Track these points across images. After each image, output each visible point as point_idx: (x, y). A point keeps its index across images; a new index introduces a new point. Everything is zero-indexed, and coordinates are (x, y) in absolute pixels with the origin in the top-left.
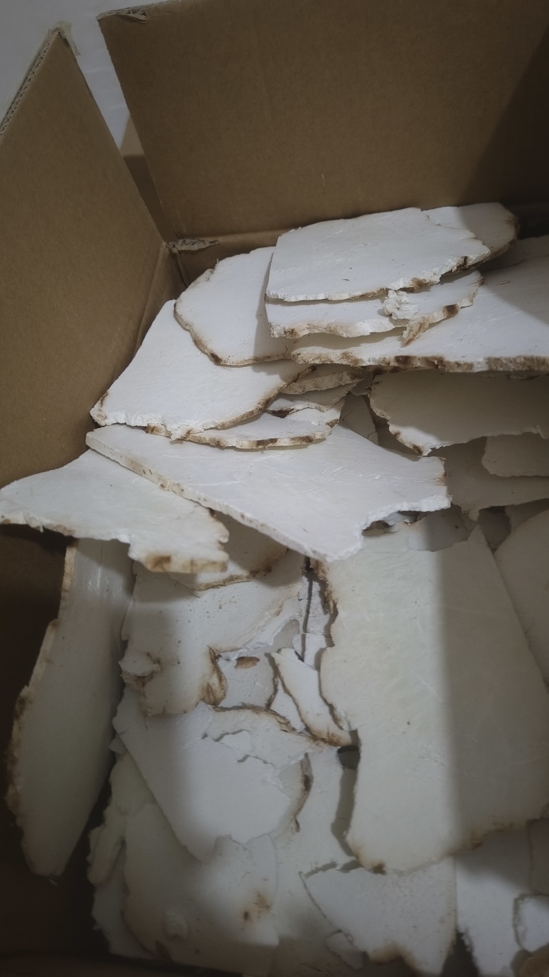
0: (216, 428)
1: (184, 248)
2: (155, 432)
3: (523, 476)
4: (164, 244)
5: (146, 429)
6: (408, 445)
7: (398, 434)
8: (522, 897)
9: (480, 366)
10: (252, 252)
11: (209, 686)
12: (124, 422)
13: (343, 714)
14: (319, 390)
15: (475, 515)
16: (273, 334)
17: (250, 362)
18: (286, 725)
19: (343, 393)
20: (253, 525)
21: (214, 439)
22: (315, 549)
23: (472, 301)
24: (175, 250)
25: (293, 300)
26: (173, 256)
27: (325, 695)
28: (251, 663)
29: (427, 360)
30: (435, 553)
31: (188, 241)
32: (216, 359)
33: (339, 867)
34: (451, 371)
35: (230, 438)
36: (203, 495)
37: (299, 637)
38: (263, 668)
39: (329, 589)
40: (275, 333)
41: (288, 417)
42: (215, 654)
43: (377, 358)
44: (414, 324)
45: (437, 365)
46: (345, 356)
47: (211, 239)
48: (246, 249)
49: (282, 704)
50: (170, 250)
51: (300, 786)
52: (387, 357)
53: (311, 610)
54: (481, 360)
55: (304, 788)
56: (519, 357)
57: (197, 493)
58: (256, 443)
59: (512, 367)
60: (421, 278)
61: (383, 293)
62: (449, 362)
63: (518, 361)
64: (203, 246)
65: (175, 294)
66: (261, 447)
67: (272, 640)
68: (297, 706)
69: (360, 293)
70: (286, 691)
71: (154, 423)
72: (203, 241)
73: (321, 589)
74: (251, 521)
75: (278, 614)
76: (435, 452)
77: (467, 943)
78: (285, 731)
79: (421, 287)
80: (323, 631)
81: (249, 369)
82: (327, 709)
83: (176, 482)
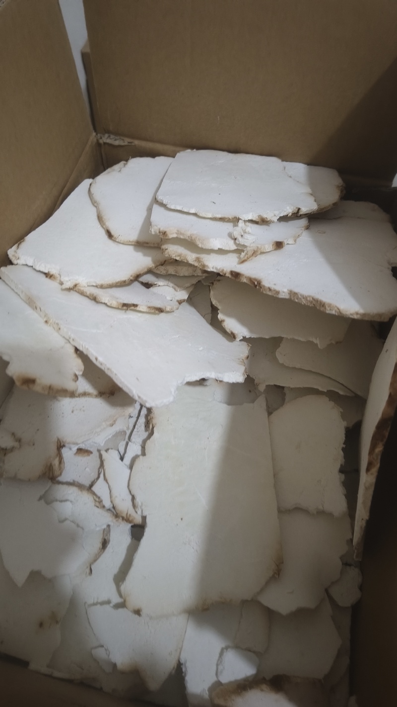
0: (96, 286)
1: (108, 141)
2: (52, 278)
3: (301, 369)
4: (94, 134)
5: (47, 275)
6: (228, 331)
7: (223, 321)
8: (227, 648)
9: (284, 294)
10: (157, 158)
11: (51, 465)
12: (31, 265)
13: (140, 504)
14: (178, 275)
15: (262, 388)
16: (151, 231)
17: (133, 243)
18: (99, 503)
19: (194, 281)
20: (102, 367)
21: (93, 295)
22: (140, 395)
23: (295, 241)
24: (101, 141)
25: (173, 207)
26: (99, 145)
27: (131, 487)
28: (86, 454)
29: (250, 279)
30: (230, 407)
31: (112, 136)
32: (110, 235)
33: (111, 605)
34: (264, 292)
35: (105, 296)
36: (73, 336)
37: (124, 443)
38: (93, 460)
39: (152, 415)
40: (152, 230)
41: (151, 289)
42: (61, 444)
43: (218, 268)
44: (250, 250)
45: (256, 286)
46: (198, 260)
47: (130, 140)
48: (153, 154)
49: (100, 488)
50: (97, 140)
51: (99, 545)
52: (225, 270)
53: (136, 426)
54: (285, 290)
55: (101, 547)
56: (309, 296)
57: (69, 334)
58: (122, 304)
59: (304, 302)
60: (265, 216)
61: (236, 220)
62: (264, 286)
63: (308, 299)
64: (122, 143)
65: (94, 174)
66: (125, 308)
67: (104, 442)
68: (110, 492)
69: (219, 216)
70: (105, 479)
71: (53, 271)
72: (123, 140)
73: (147, 413)
74: (101, 364)
75: (112, 425)
76: (244, 339)
77: (184, 670)
78: (98, 507)
79: (263, 222)
80: (141, 443)
81: (131, 248)
82: (130, 497)
83: (56, 322)
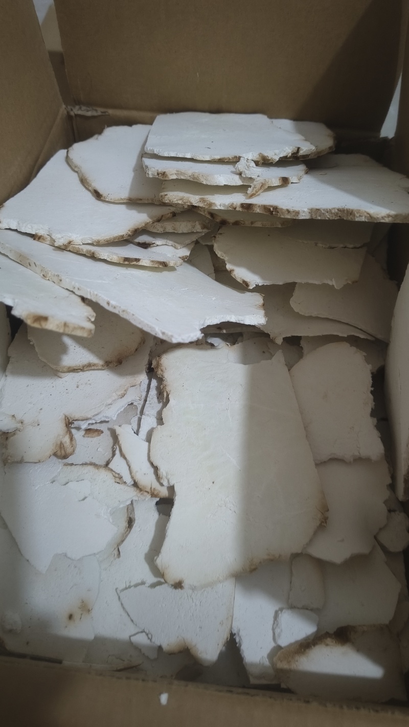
0: (92, 244)
1: (80, 112)
2: (41, 240)
3: (317, 317)
4: (64, 106)
5: (33, 236)
6: (239, 280)
7: (232, 271)
8: (281, 610)
9: (304, 216)
10: (134, 127)
11: (61, 443)
12: (15, 228)
13: (164, 474)
14: (176, 232)
15: (279, 341)
16: (148, 174)
17: (125, 201)
18: (119, 479)
20: (116, 311)
21: (90, 251)
22: (163, 331)
23: (299, 180)
24: (72, 113)
25: (166, 155)
26: (69, 118)
27: (152, 459)
28: (96, 433)
29: (265, 208)
30: (247, 366)
31: (84, 108)
32: (97, 195)
33: (147, 585)
34: (282, 217)
35: (104, 253)
36: (77, 285)
37: (136, 419)
38: (106, 438)
39: (164, 383)
40: (150, 173)
41: (149, 249)
42: (69, 420)
43: (227, 204)
44: (257, 183)
45: (273, 212)
46: (203, 200)
47: (103, 110)
48: (130, 123)
49: (118, 464)
50: (68, 112)
51: (125, 524)
52: (235, 203)
53: (148, 399)
54: (306, 210)
55: (128, 526)
56: (334, 208)
57: (73, 283)
58: (123, 259)
59: (328, 216)
60: (265, 154)
61: (235, 160)
62: (282, 209)
63: (333, 211)
64: (95, 114)
65: (67, 145)
66: (126, 263)
67: (116, 416)
68: (130, 467)
69: (218, 157)
70: (123, 455)
71: (41, 232)
72: (96, 110)
73: (158, 385)
74: (115, 308)
75: (123, 396)
76: (258, 289)
77: (237, 640)
78: (119, 483)
79: (264, 162)
80: (156, 415)
81: (123, 207)
82: (152, 470)
83: (56, 274)
